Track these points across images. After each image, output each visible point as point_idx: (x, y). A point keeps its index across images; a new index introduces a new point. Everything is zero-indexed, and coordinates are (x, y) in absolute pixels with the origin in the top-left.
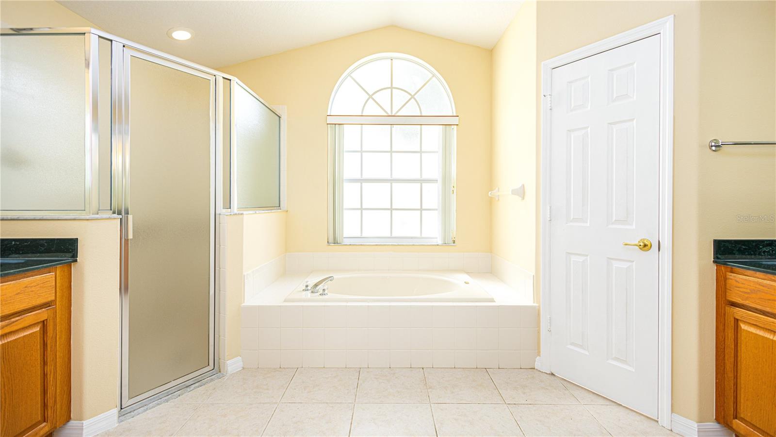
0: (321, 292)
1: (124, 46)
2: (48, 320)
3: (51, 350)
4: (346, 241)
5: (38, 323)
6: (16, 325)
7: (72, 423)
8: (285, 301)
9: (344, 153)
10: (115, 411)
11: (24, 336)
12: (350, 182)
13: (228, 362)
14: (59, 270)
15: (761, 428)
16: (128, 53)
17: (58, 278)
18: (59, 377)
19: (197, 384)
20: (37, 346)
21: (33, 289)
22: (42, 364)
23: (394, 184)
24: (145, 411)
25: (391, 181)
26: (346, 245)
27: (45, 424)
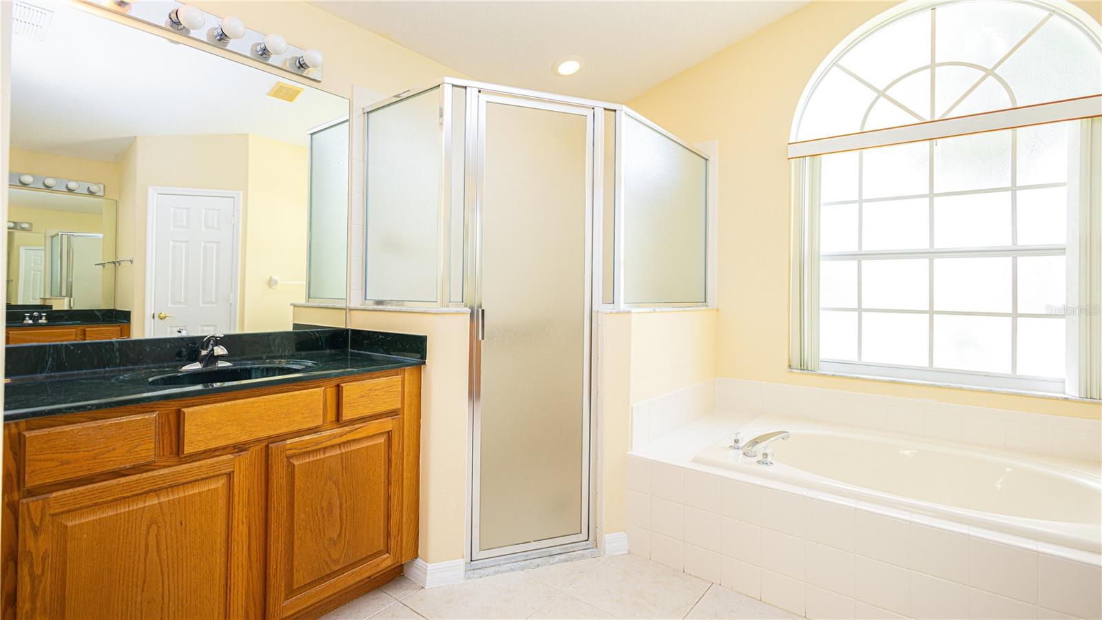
0: (760, 458)
1: (480, 92)
2: (393, 432)
3: (395, 468)
4: (828, 369)
5: (383, 433)
6: (359, 433)
7: (419, 561)
8: (695, 461)
9: (822, 207)
10: (461, 563)
11: (367, 447)
12: (833, 260)
13: (606, 535)
14: (408, 373)
16: (484, 98)
17: (406, 383)
18: (405, 501)
19: (563, 557)
20: (380, 460)
21: (377, 392)
22: (387, 482)
23: (936, 261)
24: (496, 573)
25: (931, 254)
26: (825, 375)
27: (387, 555)
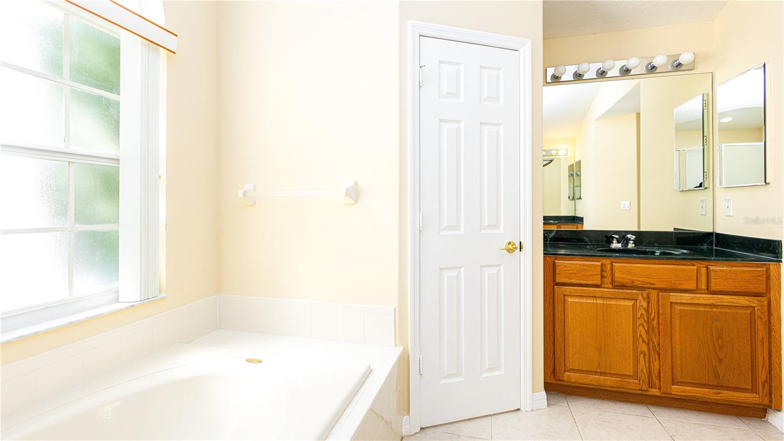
15: (587, 370)
